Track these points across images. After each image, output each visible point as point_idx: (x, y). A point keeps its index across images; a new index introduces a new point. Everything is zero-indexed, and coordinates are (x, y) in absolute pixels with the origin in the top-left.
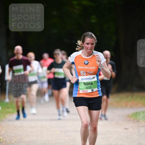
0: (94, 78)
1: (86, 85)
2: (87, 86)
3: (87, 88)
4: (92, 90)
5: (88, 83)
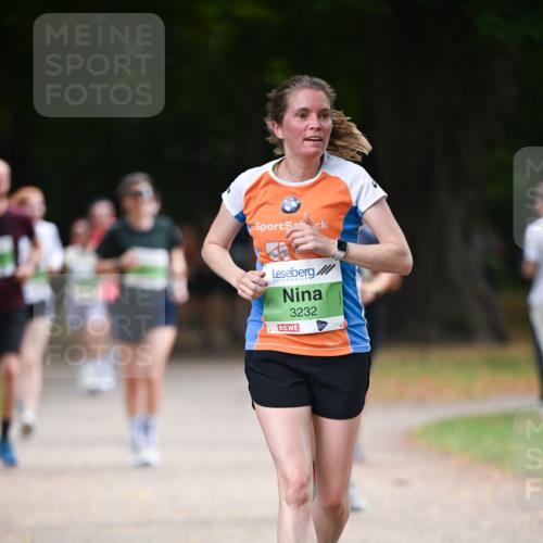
0: (326, 270)
1: (292, 300)
2: (296, 305)
3: (296, 314)
4: (318, 322)
5: (303, 293)
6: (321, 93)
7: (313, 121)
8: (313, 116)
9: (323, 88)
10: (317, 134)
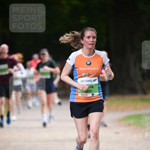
3: (87, 92)
4: (92, 94)
6: (94, 32)
7: (91, 39)
8: (91, 38)
9: (94, 31)
10: (92, 43)
